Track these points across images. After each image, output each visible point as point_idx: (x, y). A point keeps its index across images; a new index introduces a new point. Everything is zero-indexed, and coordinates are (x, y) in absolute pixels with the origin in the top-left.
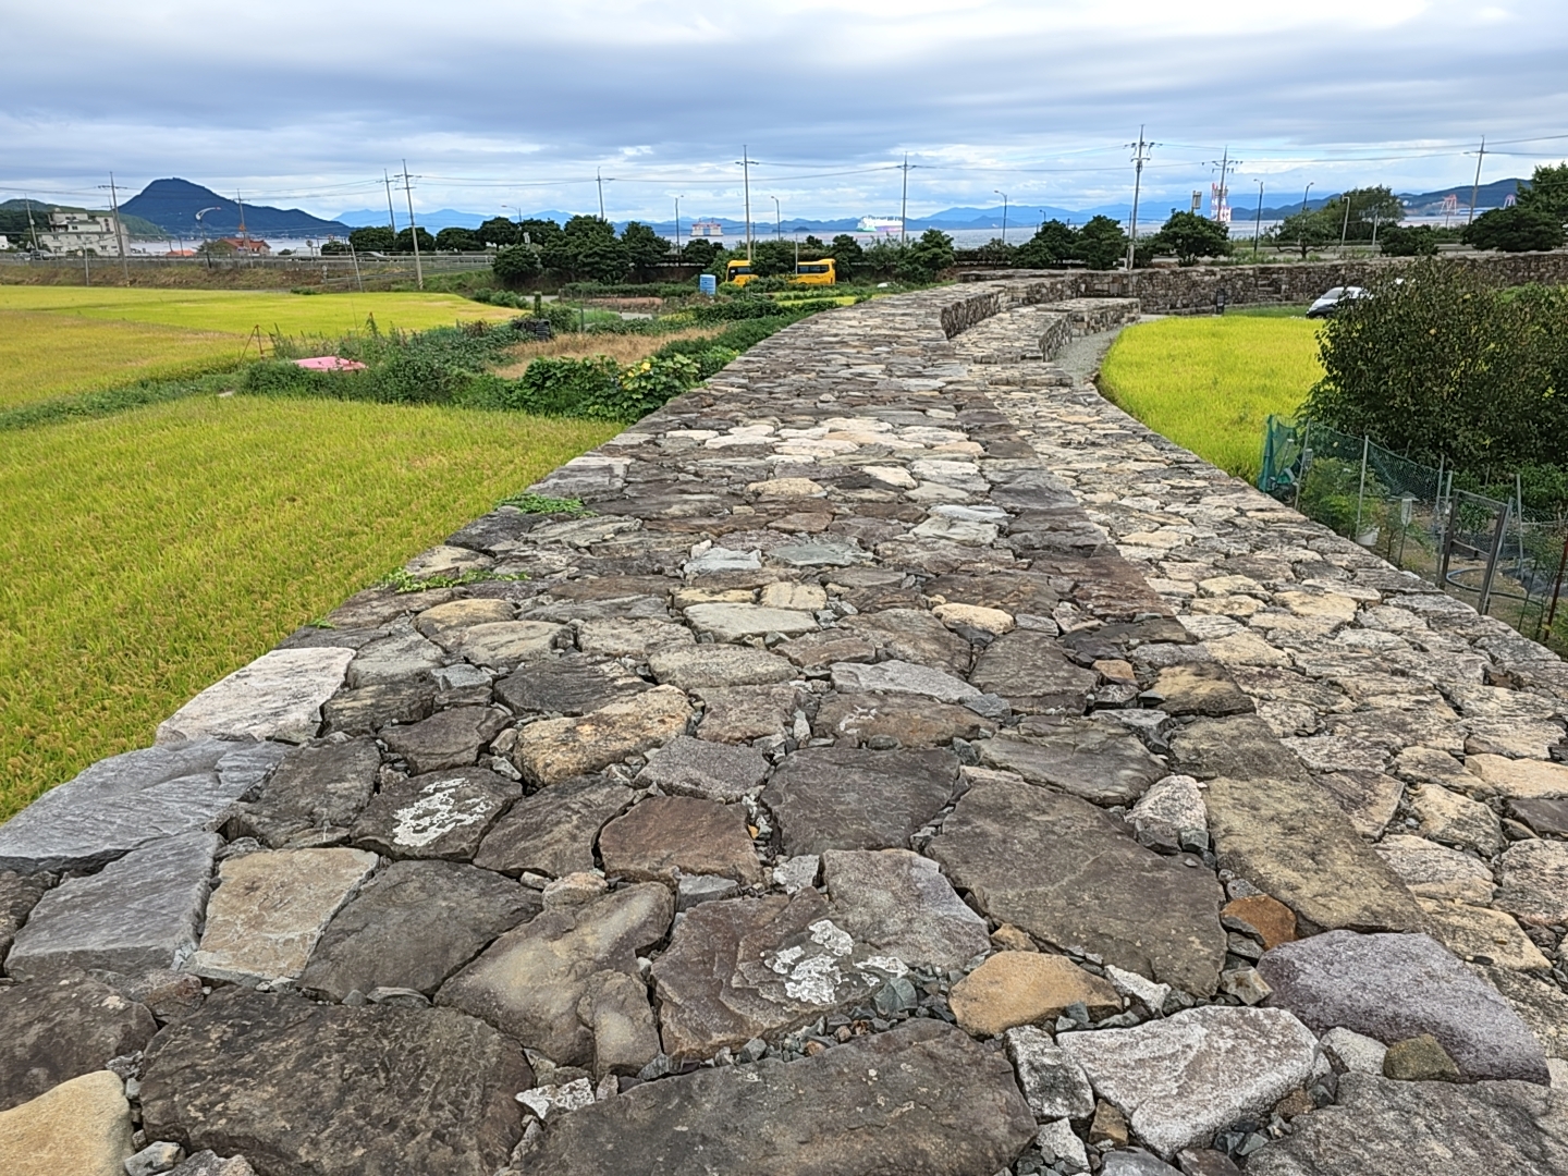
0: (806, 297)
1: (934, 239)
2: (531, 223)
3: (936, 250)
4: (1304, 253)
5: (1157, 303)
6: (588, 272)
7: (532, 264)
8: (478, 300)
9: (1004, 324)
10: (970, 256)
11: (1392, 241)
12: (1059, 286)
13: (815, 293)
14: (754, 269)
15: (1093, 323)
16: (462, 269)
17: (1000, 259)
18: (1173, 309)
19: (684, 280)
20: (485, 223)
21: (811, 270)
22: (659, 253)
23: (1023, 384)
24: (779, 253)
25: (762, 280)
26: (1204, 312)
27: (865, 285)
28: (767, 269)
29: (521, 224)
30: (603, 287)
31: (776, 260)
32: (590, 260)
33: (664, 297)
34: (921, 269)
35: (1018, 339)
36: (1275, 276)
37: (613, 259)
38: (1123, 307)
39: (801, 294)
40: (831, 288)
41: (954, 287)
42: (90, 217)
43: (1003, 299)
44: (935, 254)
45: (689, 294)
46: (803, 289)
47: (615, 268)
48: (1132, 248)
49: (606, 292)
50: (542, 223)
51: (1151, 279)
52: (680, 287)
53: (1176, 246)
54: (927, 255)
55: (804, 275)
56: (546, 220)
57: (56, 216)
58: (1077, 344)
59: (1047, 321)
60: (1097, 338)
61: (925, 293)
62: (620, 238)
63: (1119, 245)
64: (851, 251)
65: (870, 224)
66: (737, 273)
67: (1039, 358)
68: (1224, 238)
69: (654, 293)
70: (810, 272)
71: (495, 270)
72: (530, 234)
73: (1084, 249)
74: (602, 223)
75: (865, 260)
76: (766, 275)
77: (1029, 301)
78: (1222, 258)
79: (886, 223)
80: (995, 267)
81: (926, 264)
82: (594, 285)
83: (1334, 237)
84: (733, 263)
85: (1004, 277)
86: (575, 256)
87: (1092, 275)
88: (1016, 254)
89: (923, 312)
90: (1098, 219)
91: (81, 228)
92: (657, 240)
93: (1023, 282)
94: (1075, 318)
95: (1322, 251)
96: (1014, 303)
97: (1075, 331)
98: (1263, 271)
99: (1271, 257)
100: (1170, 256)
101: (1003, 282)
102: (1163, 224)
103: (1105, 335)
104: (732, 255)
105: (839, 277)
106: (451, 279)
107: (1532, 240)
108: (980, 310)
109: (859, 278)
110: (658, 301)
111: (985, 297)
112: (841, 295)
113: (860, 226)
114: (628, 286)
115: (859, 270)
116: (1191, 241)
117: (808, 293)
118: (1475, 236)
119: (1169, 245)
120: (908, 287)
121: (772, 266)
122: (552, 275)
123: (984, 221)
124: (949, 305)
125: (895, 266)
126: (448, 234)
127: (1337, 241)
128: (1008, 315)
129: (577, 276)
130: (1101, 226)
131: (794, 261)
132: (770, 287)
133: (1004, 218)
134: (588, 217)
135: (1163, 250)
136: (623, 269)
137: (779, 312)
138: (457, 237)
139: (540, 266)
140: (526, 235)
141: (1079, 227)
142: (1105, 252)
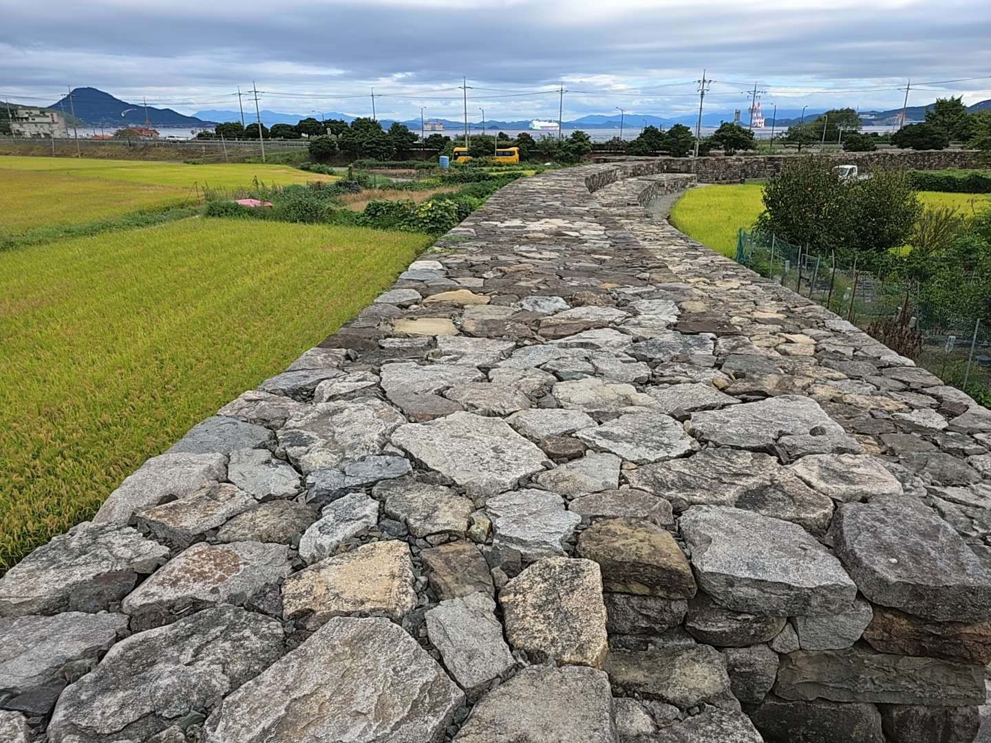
0: (502, 171)
1: (579, 137)
2: (330, 122)
3: (580, 143)
4: (799, 148)
5: (707, 177)
6: (368, 153)
7: (333, 148)
8: (303, 169)
9: (619, 187)
10: (601, 146)
11: (850, 142)
12: (651, 166)
13: (508, 168)
14: (470, 153)
15: (669, 188)
16: (288, 150)
17: (618, 149)
18: (717, 181)
19: (427, 159)
20: (301, 121)
21: (504, 154)
22: (411, 142)
23: (627, 216)
24: (485, 143)
25: (475, 159)
26: (735, 182)
27: (537, 164)
28: (478, 153)
29: (324, 123)
30: (378, 162)
31: (483, 148)
32: (370, 146)
33: (417, 169)
34: (571, 155)
35: (626, 195)
36: (776, 162)
37: (385, 146)
38: (687, 179)
39: (499, 168)
40: (517, 165)
41: (592, 166)
42: (41, 113)
43: (619, 173)
44: (579, 146)
45: (433, 167)
46: (500, 166)
47: (385, 151)
48: (698, 144)
49: (381, 166)
50: (337, 122)
51: (704, 163)
52: (427, 163)
53: (723, 143)
54: (574, 146)
55: (500, 157)
56: (339, 120)
57: (19, 111)
58: (660, 199)
59: (643, 186)
60: (671, 196)
61: (575, 169)
62: (387, 132)
63: (689, 142)
64: (528, 143)
65: (537, 125)
66: (459, 155)
67: (637, 205)
68: (751, 139)
69: (411, 167)
70: (504, 155)
71: (310, 151)
72: (331, 129)
73: (669, 144)
74: (374, 122)
75: (537, 148)
76: (477, 157)
77: (634, 175)
78: (750, 151)
79: (547, 124)
80: (615, 154)
81: (574, 152)
82: (372, 161)
83: (817, 139)
84: (457, 149)
85: (620, 160)
86: (361, 143)
87: (670, 160)
88: (628, 146)
89: (575, 179)
90: (677, 126)
91: (37, 120)
92: (410, 134)
93: (631, 163)
94: (660, 185)
95: (810, 147)
96: (625, 176)
97: (660, 192)
98: (770, 159)
99: (779, 151)
100: (720, 149)
101: (619, 163)
102: (716, 130)
103: (676, 194)
104: (456, 145)
105: (521, 158)
106: (283, 156)
107: (931, 143)
108: (605, 180)
109: (533, 159)
110: (413, 171)
111: (609, 172)
112: (523, 169)
113: (531, 126)
114: (395, 162)
115: (533, 155)
116: (732, 140)
117: (504, 168)
118: (898, 140)
119: (719, 143)
120: (563, 165)
121: (481, 152)
122: (346, 154)
123: (609, 124)
124: (589, 176)
125: (555, 153)
126: (278, 128)
127: (819, 141)
128: (621, 182)
129: (360, 156)
130: (679, 130)
131: (494, 148)
132: (481, 164)
133: (621, 122)
134: (365, 119)
135: (715, 145)
136: (389, 151)
137: (490, 179)
138: (283, 130)
139: (338, 149)
140: (329, 129)
141: (667, 130)
142: (681, 146)
